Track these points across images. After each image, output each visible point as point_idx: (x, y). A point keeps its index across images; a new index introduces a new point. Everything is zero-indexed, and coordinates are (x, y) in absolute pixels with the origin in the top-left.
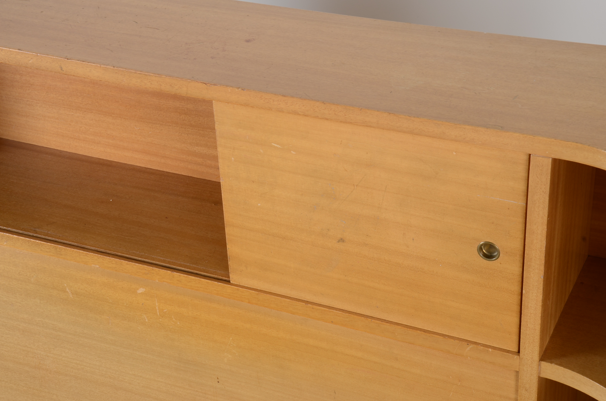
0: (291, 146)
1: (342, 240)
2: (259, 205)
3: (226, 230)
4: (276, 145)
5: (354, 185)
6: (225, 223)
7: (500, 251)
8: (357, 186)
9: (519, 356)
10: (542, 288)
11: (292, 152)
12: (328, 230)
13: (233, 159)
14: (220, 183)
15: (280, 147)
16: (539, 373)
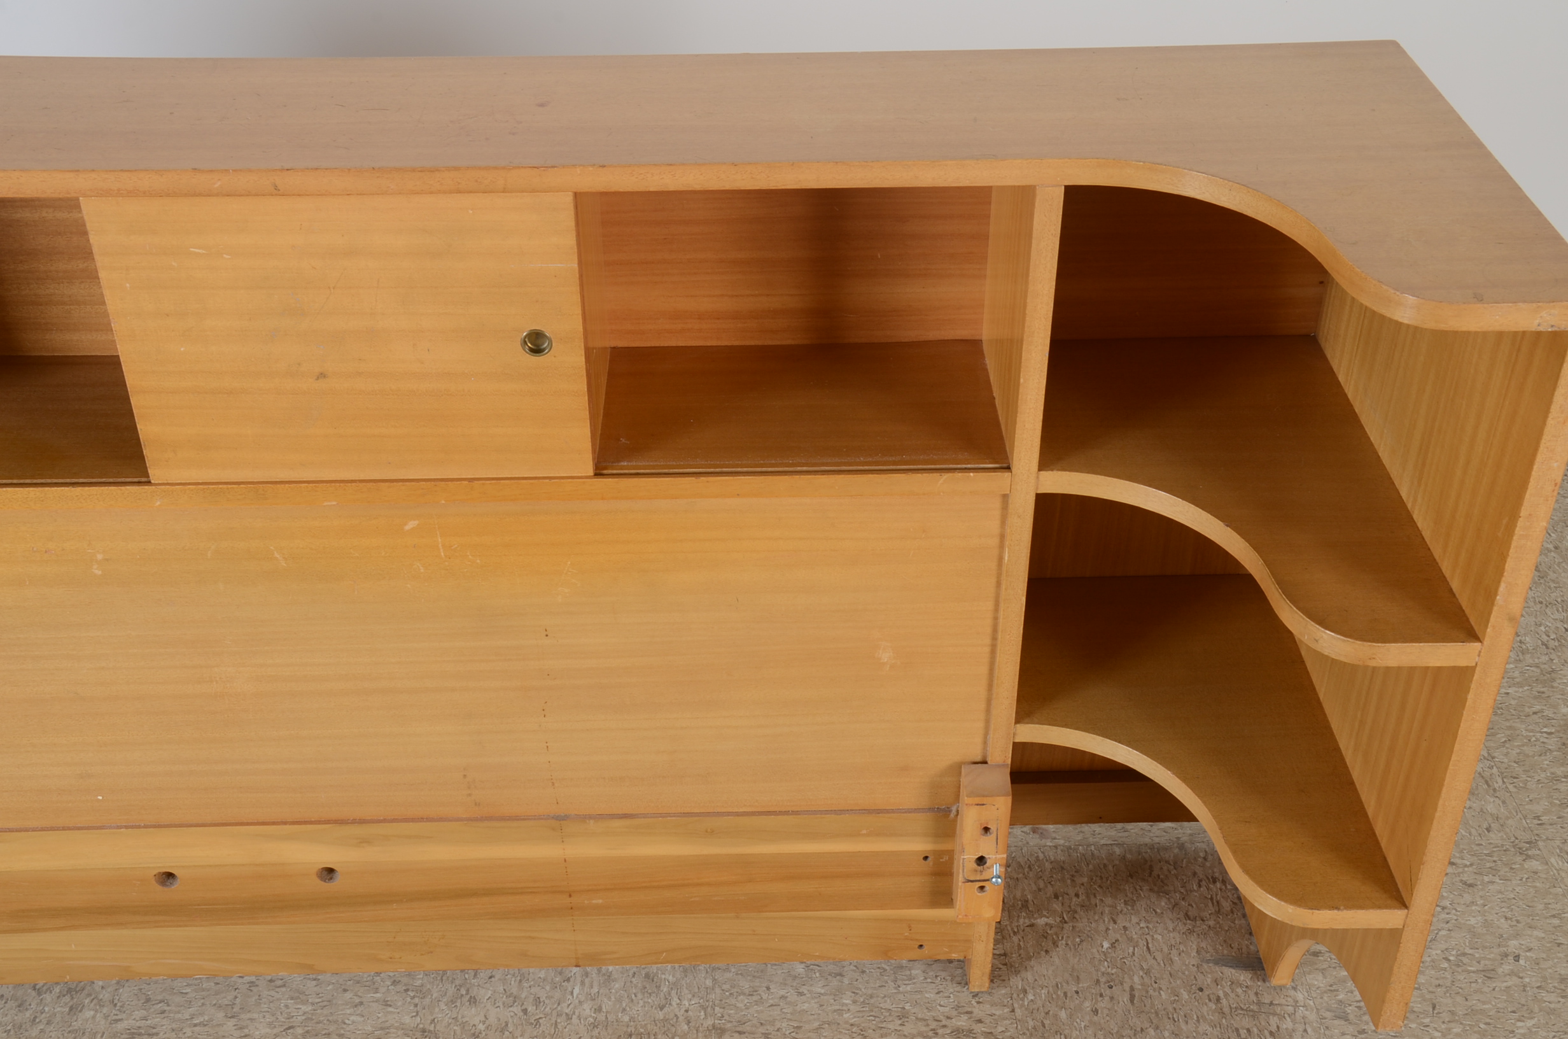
0: (222, 247)
1: (322, 376)
2: (182, 349)
3: (132, 401)
4: (197, 250)
5: (329, 288)
6: (129, 390)
7: (553, 340)
8: (334, 288)
9: (1011, 472)
12: (299, 364)
13: (128, 285)
15: (204, 252)
16: (1037, 488)
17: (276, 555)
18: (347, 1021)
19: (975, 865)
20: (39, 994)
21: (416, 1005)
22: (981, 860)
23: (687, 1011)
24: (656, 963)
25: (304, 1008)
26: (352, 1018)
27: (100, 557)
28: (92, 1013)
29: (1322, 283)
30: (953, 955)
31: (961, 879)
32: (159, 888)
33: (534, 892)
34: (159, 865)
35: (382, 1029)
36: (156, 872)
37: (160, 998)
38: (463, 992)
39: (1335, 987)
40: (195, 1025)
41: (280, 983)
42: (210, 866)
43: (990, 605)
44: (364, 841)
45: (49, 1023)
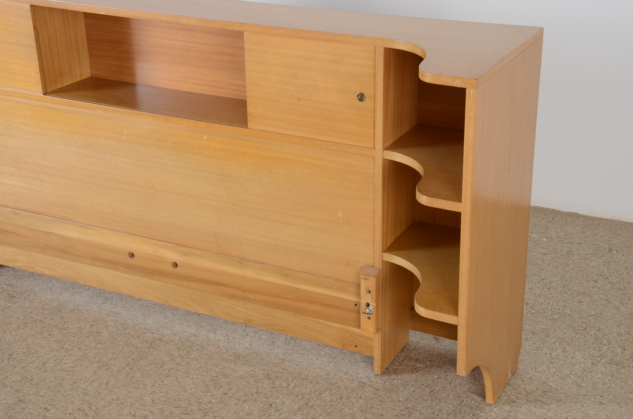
1: (299, 99)
4: (271, 53)
5: (305, 70)
7: (366, 97)
9: (374, 149)
10: (382, 112)
11: (278, 55)
12: (293, 94)
14: (246, 101)
16: (383, 156)
18: (175, 327)
19: (365, 306)
20: (98, 297)
21: (197, 329)
23: (277, 353)
25: (165, 320)
26: (177, 327)
27: (126, 133)
28: (108, 305)
30: (367, 353)
32: (129, 258)
34: (130, 249)
35: (183, 331)
36: (128, 252)
37: (128, 307)
38: (214, 330)
39: (512, 411)
40: (133, 316)
41: (163, 313)
44: (186, 254)
45: (95, 304)
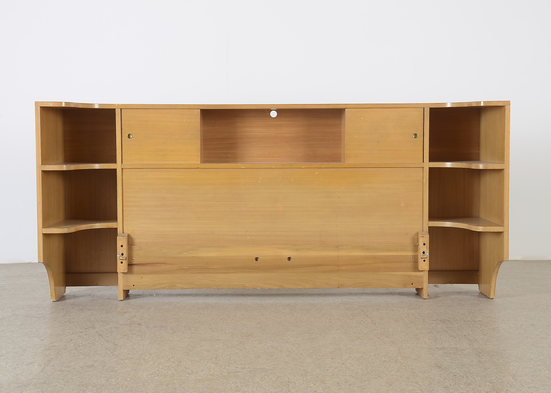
17: (292, 179)
22: (424, 253)
24: (355, 287)
27: (261, 179)
29: (479, 149)
31: (420, 258)
32: (255, 261)
33: (331, 265)
34: (256, 255)
36: (255, 257)
42: (266, 256)
43: (422, 193)
